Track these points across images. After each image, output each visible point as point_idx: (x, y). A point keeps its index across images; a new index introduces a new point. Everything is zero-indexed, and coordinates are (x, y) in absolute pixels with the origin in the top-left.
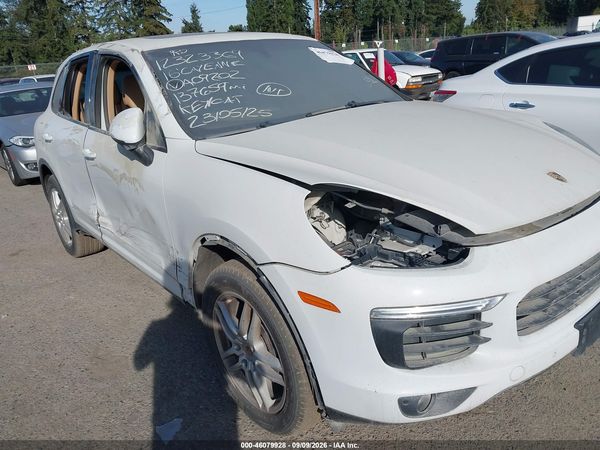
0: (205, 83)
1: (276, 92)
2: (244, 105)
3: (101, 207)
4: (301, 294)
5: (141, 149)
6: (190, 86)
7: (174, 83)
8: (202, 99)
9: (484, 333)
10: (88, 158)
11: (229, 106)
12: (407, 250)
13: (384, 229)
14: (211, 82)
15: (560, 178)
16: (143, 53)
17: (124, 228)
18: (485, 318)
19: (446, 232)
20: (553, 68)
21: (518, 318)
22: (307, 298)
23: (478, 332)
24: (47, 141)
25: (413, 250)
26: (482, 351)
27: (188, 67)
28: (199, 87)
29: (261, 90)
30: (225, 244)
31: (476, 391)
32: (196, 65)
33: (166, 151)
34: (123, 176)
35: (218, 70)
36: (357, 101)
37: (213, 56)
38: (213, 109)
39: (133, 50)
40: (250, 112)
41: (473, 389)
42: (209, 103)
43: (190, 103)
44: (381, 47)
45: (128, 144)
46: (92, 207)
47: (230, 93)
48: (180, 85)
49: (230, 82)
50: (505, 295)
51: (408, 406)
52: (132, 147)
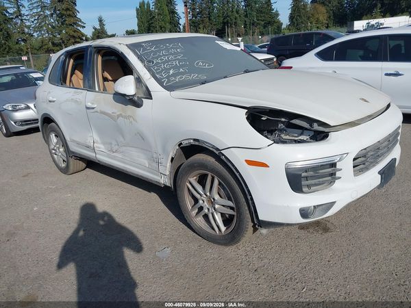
0: (166, 61)
1: (205, 66)
2: (190, 73)
3: (96, 137)
4: (246, 161)
5: (136, 98)
6: (158, 63)
7: (149, 62)
8: (167, 70)
9: (338, 174)
10: (88, 108)
11: (182, 74)
12: (296, 139)
13: (281, 131)
14: (170, 61)
15: (365, 101)
16: (127, 45)
17: (115, 148)
18: (338, 166)
19: (316, 127)
20: (349, 51)
21: (354, 167)
22: (250, 163)
23: (335, 174)
24: (50, 101)
25: (300, 138)
26: (337, 184)
27: (155, 53)
28: (164, 63)
29: (197, 64)
30: (197, 143)
31: (336, 204)
32: (159, 51)
33: (152, 99)
34: (120, 115)
35: (171, 54)
36: (250, 70)
37: (166, 46)
38: (174, 75)
39: (120, 44)
40: (194, 76)
41: (333, 203)
42: (171, 72)
43: (161, 72)
44: (241, 41)
45: (128, 96)
46: (89, 138)
47: (182, 66)
48: (153, 62)
49: (180, 61)
50: (348, 153)
51: (304, 213)
52: (131, 97)
